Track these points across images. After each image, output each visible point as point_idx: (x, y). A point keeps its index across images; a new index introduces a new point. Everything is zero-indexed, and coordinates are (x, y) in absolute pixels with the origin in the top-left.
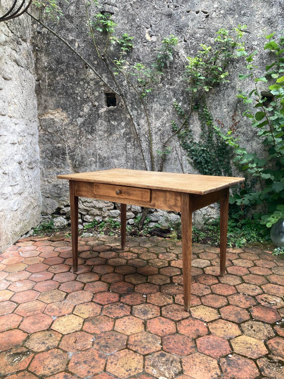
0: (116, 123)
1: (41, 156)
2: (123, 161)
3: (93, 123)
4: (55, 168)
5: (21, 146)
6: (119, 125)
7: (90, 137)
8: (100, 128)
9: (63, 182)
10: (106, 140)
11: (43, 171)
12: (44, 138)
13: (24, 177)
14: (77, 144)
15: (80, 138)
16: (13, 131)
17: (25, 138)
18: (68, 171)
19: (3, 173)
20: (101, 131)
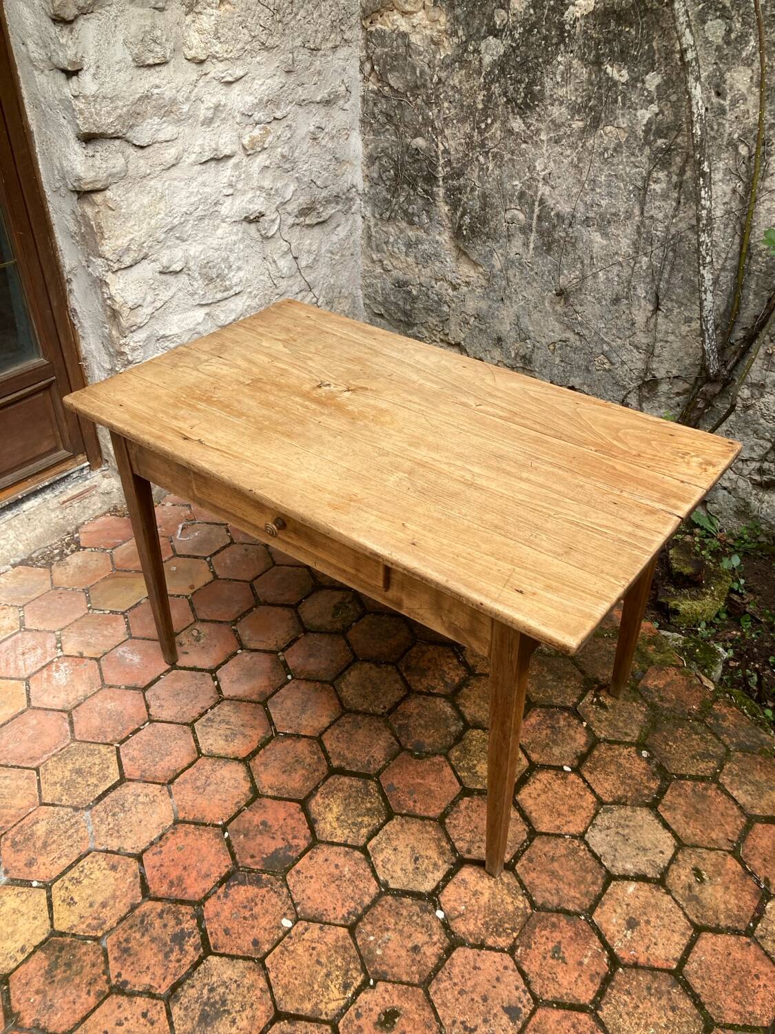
0: (624, 72)
1: (367, 172)
2: (625, 245)
3: (538, 65)
4: (404, 225)
5: (262, 160)
6: (634, 87)
7: (517, 124)
8: (561, 92)
9: (422, 279)
10: (573, 146)
11: (369, 227)
12: (376, 111)
13: (274, 262)
14: (473, 149)
15: (483, 126)
16: (209, 114)
17: (276, 128)
18: (437, 242)
19: (161, 273)
20: (561, 103)
